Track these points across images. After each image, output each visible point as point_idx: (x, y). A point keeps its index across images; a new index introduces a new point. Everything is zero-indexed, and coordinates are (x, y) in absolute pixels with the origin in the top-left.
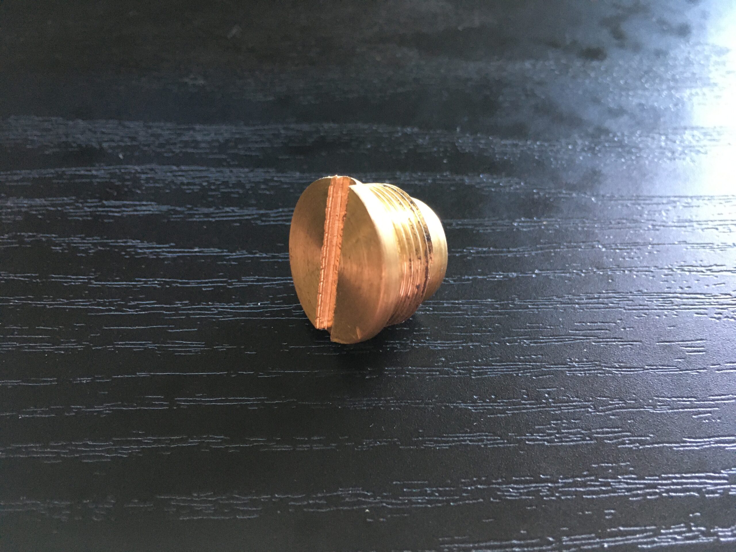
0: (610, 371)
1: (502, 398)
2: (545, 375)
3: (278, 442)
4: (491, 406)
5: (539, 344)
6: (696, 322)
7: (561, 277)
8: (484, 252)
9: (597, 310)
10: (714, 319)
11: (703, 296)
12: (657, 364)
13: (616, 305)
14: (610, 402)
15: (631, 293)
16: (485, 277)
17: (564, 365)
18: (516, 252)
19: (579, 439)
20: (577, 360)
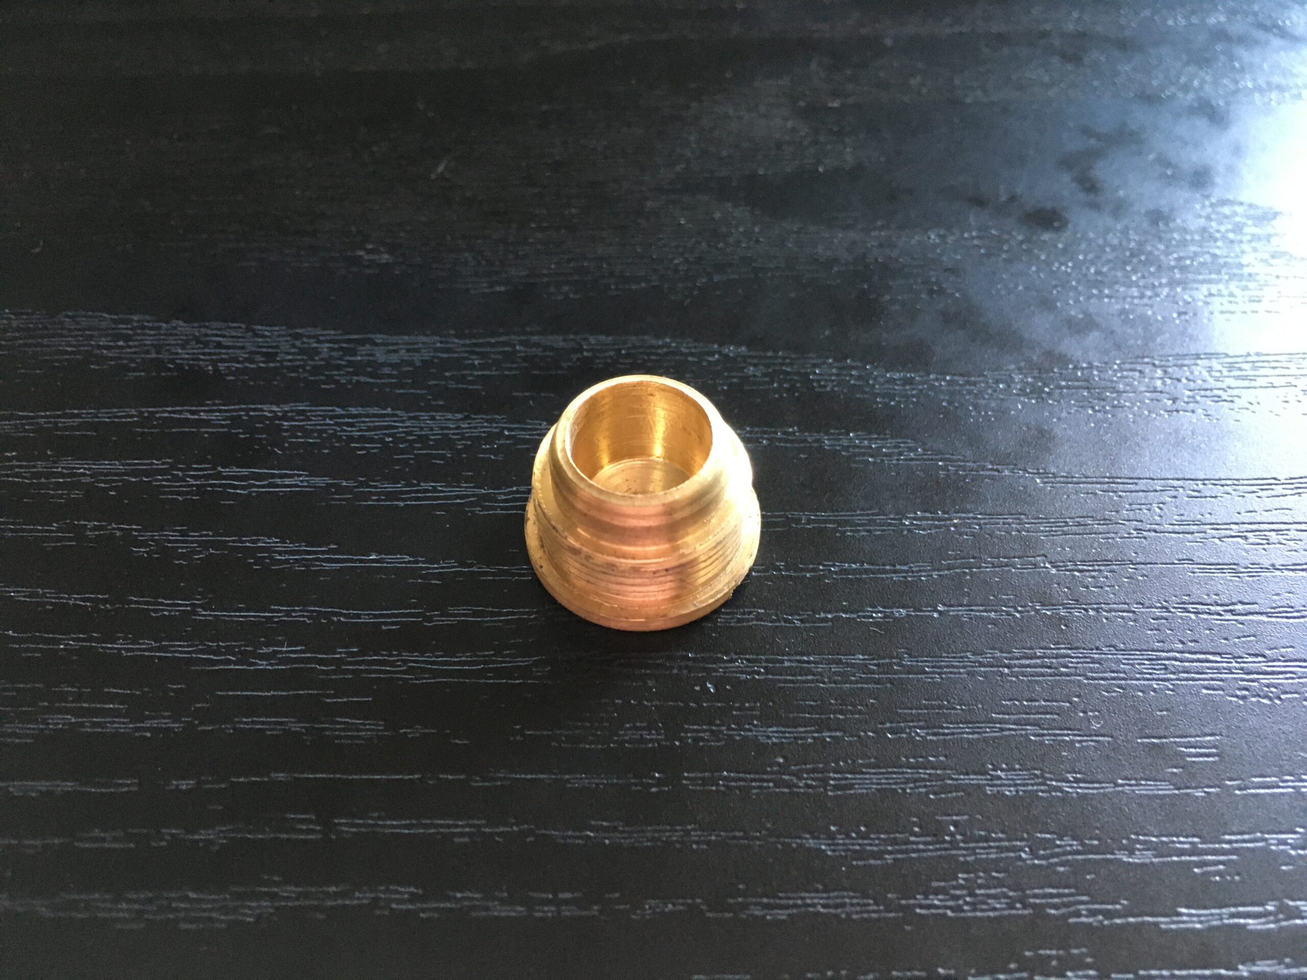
0: (1059, 787)
1: (879, 832)
2: (950, 792)
3: (503, 902)
4: (859, 845)
5: (941, 737)
6: (1205, 704)
7: (981, 617)
8: (854, 571)
9: (1041, 678)
10: (1235, 699)
11: (1218, 659)
12: (1139, 777)
13: (1073, 670)
14: (1058, 842)
15: (1097, 649)
16: (855, 616)
17: (981, 774)
18: (907, 572)
19: (1004, 906)
20: (1004, 766)
